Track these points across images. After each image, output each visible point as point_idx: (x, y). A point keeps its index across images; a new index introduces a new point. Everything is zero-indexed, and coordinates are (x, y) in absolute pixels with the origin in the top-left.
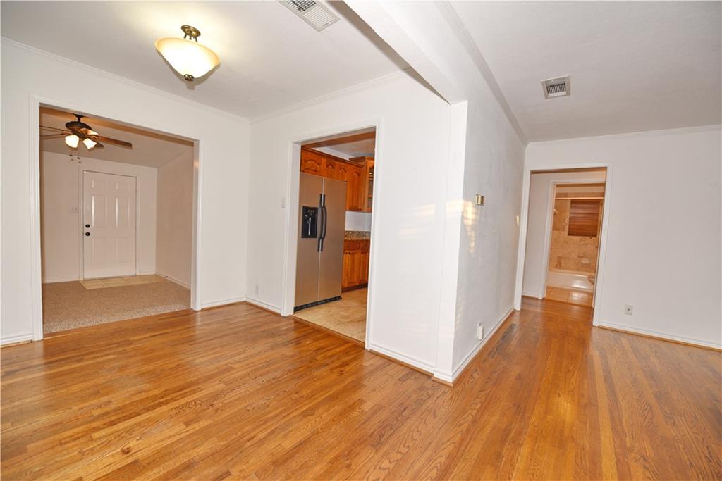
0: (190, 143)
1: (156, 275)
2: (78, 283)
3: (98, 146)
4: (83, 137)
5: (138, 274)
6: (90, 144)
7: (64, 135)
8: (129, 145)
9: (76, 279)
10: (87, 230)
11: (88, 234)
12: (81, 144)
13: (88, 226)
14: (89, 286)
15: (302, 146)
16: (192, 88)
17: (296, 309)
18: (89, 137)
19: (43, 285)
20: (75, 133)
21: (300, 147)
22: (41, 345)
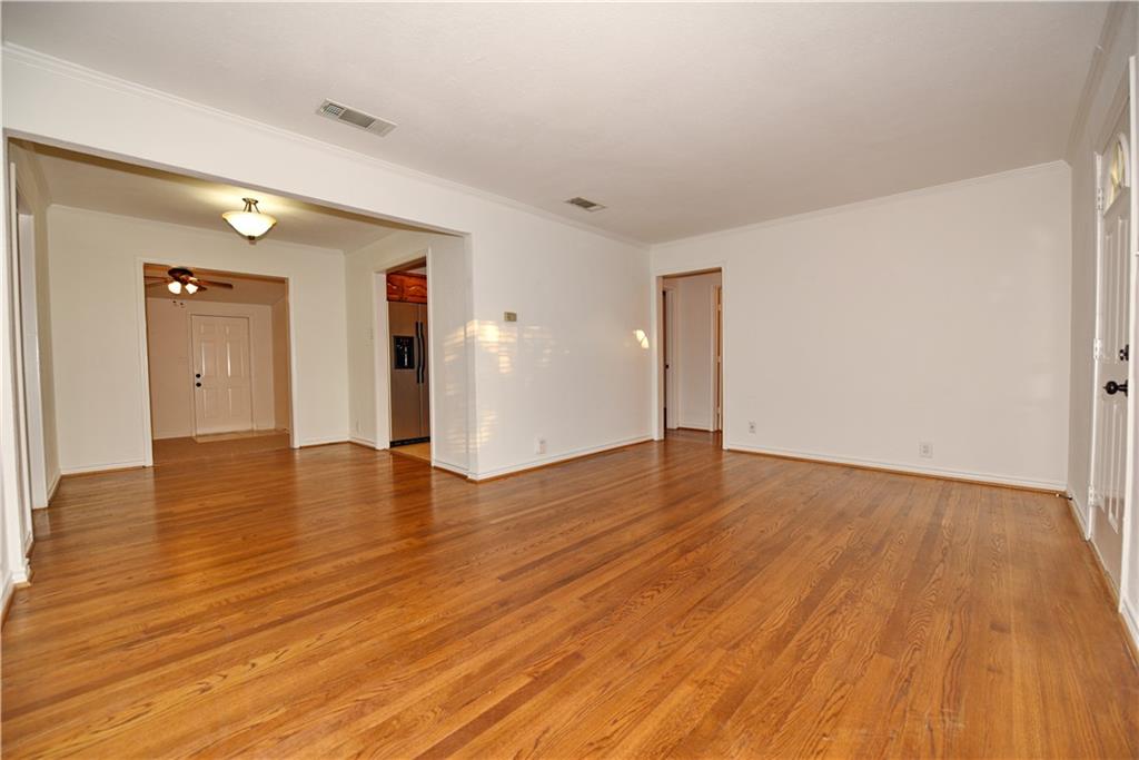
0: (282, 281)
1: (275, 430)
2: (191, 438)
3: (201, 289)
4: (184, 283)
5: (255, 428)
6: (191, 289)
7: (167, 282)
8: (230, 286)
9: (189, 435)
10: (198, 380)
11: (199, 385)
12: (183, 289)
13: (198, 376)
14: (199, 440)
15: (388, 276)
16: (254, 244)
17: (393, 444)
18: (191, 282)
19: (153, 441)
20: (177, 279)
21: (384, 276)
22: (152, 470)
